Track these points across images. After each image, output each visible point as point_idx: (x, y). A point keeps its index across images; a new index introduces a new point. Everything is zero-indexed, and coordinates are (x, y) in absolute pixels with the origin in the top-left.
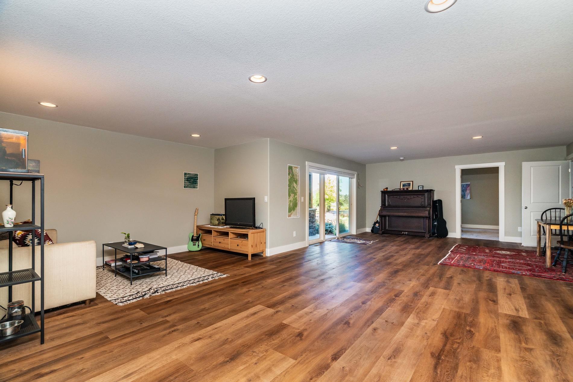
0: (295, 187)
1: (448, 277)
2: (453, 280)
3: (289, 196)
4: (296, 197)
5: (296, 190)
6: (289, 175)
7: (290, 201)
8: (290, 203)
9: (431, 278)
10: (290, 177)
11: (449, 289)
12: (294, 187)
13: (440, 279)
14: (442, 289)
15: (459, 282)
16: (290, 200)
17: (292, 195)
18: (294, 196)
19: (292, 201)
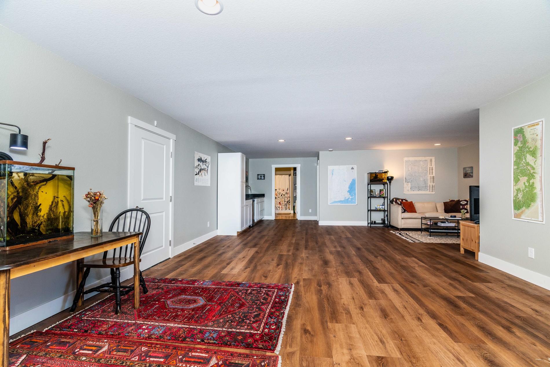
0: (532, 163)
1: (281, 265)
2: (277, 262)
3: (517, 180)
4: (533, 183)
5: (534, 169)
6: (515, 144)
7: (518, 190)
8: (517, 193)
9: (294, 262)
10: (519, 147)
11: (279, 255)
12: (528, 164)
13: (287, 262)
14: (284, 255)
15: (272, 261)
16: (517, 187)
17: (524, 179)
18: (528, 181)
19: (521, 189)
